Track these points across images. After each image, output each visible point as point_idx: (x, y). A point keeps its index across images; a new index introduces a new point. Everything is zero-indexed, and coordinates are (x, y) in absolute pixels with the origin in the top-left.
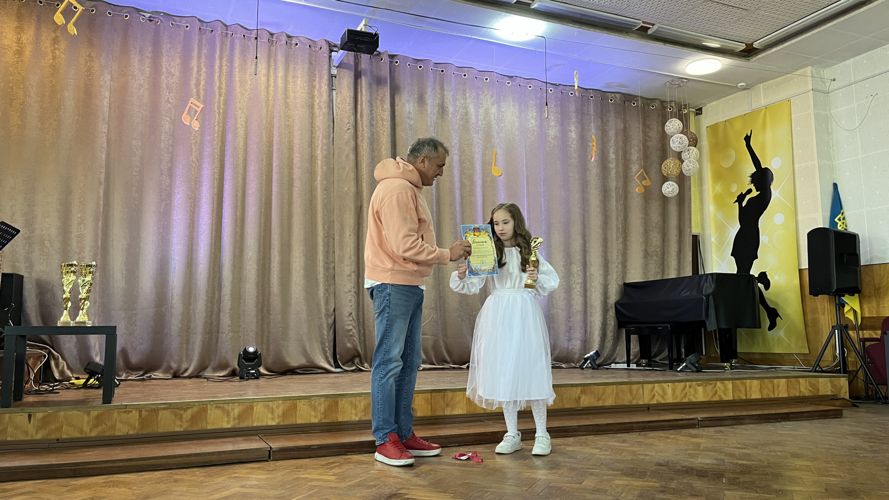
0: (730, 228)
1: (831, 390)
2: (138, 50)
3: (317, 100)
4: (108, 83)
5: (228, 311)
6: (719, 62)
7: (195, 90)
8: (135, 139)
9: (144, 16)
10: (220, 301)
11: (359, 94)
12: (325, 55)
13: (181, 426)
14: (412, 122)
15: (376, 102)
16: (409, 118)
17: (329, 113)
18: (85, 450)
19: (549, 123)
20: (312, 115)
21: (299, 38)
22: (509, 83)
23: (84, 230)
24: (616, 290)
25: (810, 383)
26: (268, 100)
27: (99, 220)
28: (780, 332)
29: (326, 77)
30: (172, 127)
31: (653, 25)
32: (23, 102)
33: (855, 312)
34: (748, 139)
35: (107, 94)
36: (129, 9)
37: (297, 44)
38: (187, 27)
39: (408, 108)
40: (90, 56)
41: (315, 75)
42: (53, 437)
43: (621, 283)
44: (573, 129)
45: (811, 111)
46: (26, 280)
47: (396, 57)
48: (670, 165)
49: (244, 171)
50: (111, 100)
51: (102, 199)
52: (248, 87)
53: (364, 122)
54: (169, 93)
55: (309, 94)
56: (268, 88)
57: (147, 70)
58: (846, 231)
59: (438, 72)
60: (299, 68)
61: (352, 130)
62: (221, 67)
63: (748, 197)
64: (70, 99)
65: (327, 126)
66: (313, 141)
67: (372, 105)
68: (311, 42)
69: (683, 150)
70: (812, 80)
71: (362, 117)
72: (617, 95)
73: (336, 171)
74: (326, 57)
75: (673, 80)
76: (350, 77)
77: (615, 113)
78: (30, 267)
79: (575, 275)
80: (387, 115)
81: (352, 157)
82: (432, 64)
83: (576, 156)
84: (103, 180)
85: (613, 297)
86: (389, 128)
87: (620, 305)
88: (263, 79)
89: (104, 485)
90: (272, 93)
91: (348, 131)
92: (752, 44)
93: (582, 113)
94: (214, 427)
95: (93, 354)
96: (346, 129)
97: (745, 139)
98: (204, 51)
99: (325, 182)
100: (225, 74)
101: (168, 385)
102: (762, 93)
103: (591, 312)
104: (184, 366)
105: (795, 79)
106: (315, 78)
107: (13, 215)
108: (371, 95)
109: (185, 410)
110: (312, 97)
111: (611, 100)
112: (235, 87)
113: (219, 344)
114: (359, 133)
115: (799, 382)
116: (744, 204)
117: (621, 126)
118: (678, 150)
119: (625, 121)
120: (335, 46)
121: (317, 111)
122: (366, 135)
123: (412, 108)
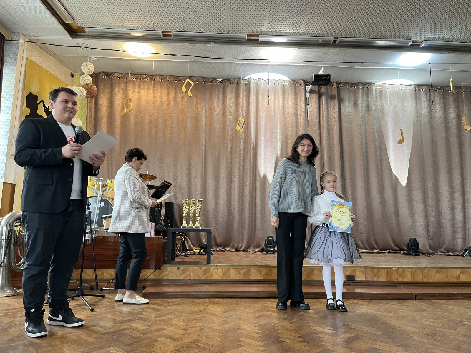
2: (216, 97)
3: (299, 111)
4: (205, 114)
5: (259, 219)
7: (241, 113)
8: (216, 139)
9: (218, 81)
10: (255, 214)
11: (321, 105)
12: (303, 88)
13: (240, 277)
14: (351, 117)
15: (330, 109)
16: (349, 115)
17: (305, 117)
18: (200, 285)
19: (436, 109)
20: (297, 119)
22: (409, 89)
23: (197, 182)
26: (275, 114)
27: (202, 177)
29: (303, 99)
30: (231, 131)
32: (171, 126)
35: (204, 119)
36: (212, 79)
37: (288, 84)
38: (237, 83)
40: (197, 102)
41: (298, 98)
42: (187, 278)
44: (452, 112)
46: (174, 205)
47: (341, 84)
50: (206, 122)
51: (203, 167)
52: (265, 109)
53: (324, 120)
54: (230, 116)
55: (295, 108)
56: (275, 108)
57: (221, 106)
59: (365, 89)
60: (290, 96)
61: (318, 125)
64: (189, 123)
65: (305, 124)
66: (298, 132)
67: (328, 110)
68: (295, 82)
71: (323, 117)
76: (316, 98)
78: (176, 199)
79: (457, 199)
80: (336, 115)
81: (318, 138)
82: (361, 84)
83: (455, 128)
84: (204, 159)
86: (338, 122)
88: (273, 104)
89: (208, 303)
90: (276, 110)
91: (316, 125)
93: (457, 101)
94: (254, 279)
95: (202, 238)
96: (314, 124)
98: (245, 94)
100: (255, 103)
101: (234, 255)
104: (240, 245)
106: (298, 100)
107: (169, 176)
108: (327, 105)
109: (241, 269)
110: (296, 110)
112: (260, 109)
113: (256, 235)
114: (322, 126)
120: (308, 82)
121: (299, 117)
122: (325, 127)
123: (350, 110)
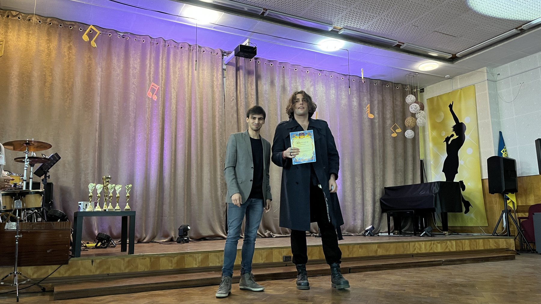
0: (441, 156)
1: (506, 246)
2: (117, 54)
3: (215, 83)
4: (100, 73)
5: (168, 204)
6: (437, 64)
7: (148, 77)
8: (115, 105)
9: (119, 34)
10: (163, 198)
11: (239, 80)
12: (220, 58)
13: (171, 266)
14: (267, 96)
15: (248, 85)
16: (265, 94)
17: (222, 91)
18: (125, 279)
19: (342, 96)
20: (213, 92)
21: (206, 48)
22: (320, 74)
23: (88, 157)
24: (380, 191)
25: (495, 242)
26: (188, 83)
27: (96, 152)
28: (471, 214)
29: (220, 70)
30: (135, 98)
31: (403, 44)
32: (52, 84)
33: (513, 203)
34: (451, 106)
35: (99, 79)
36: (111, 30)
37: (204, 51)
38: (144, 41)
39: (265, 88)
40: (90, 57)
41: (214, 69)
42: (105, 273)
43: (382, 188)
44: (355, 100)
45: (487, 91)
47: (259, 59)
48: (409, 121)
49: (175, 124)
50: (102, 82)
51: (97, 139)
52: (177, 76)
53: (242, 96)
54: (134, 79)
55: (211, 79)
56: (188, 76)
57: (122, 66)
58: (507, 158)
59: (281, 67)
60: (205, 65)
61: (235, 101)
62: (162, 64)
63: (452, 139)
64: (79, 82)
65: (221, 98)
66: (213, 107)
67: (245, 86)
68: (212, 50)
69: (417, 112)
70: (487, 74)
71: (240, 93)
72: (379, 81)
73: (226, 123)
74: (220, 59)
75: (410, 73)
76: (233, 70)
77: (378, 91)
78: (57, 179)
79: (357, 183)
80: (254, 92)
81: (235, 115)
82: (278, 63)
83: (357, 115)
84: (98, 129)
85: (378, 196)
87: (383, 199)
88: (186, 71)
90: (190, 79)
91: (233, 101)
92: (456, 54)
93: (359, 91)
94: (189, 267)
95: (94, 229)
96: (231, 100)
97: (449, 106)
98: (153, 55)
99: (221, 130)
100: (164, 68)
102: (459, 81)
103: (366, 204)
104: (143, 236)
105: (477, 74)
106: (214, 70)
108: (245, 80)
109: (174, 257)
110: (213, 82)
111: (375, 84)
112: (171, 75)
113: (164, 223)
114: (239, 102)
115: (489, 241)
116: (449, 143)
117: (381, 99)
118: (414, 112)
119: (383, 96)
120: (225, 53)
121: (215, 90)
122: (243, 103)
123: (267, 88)
